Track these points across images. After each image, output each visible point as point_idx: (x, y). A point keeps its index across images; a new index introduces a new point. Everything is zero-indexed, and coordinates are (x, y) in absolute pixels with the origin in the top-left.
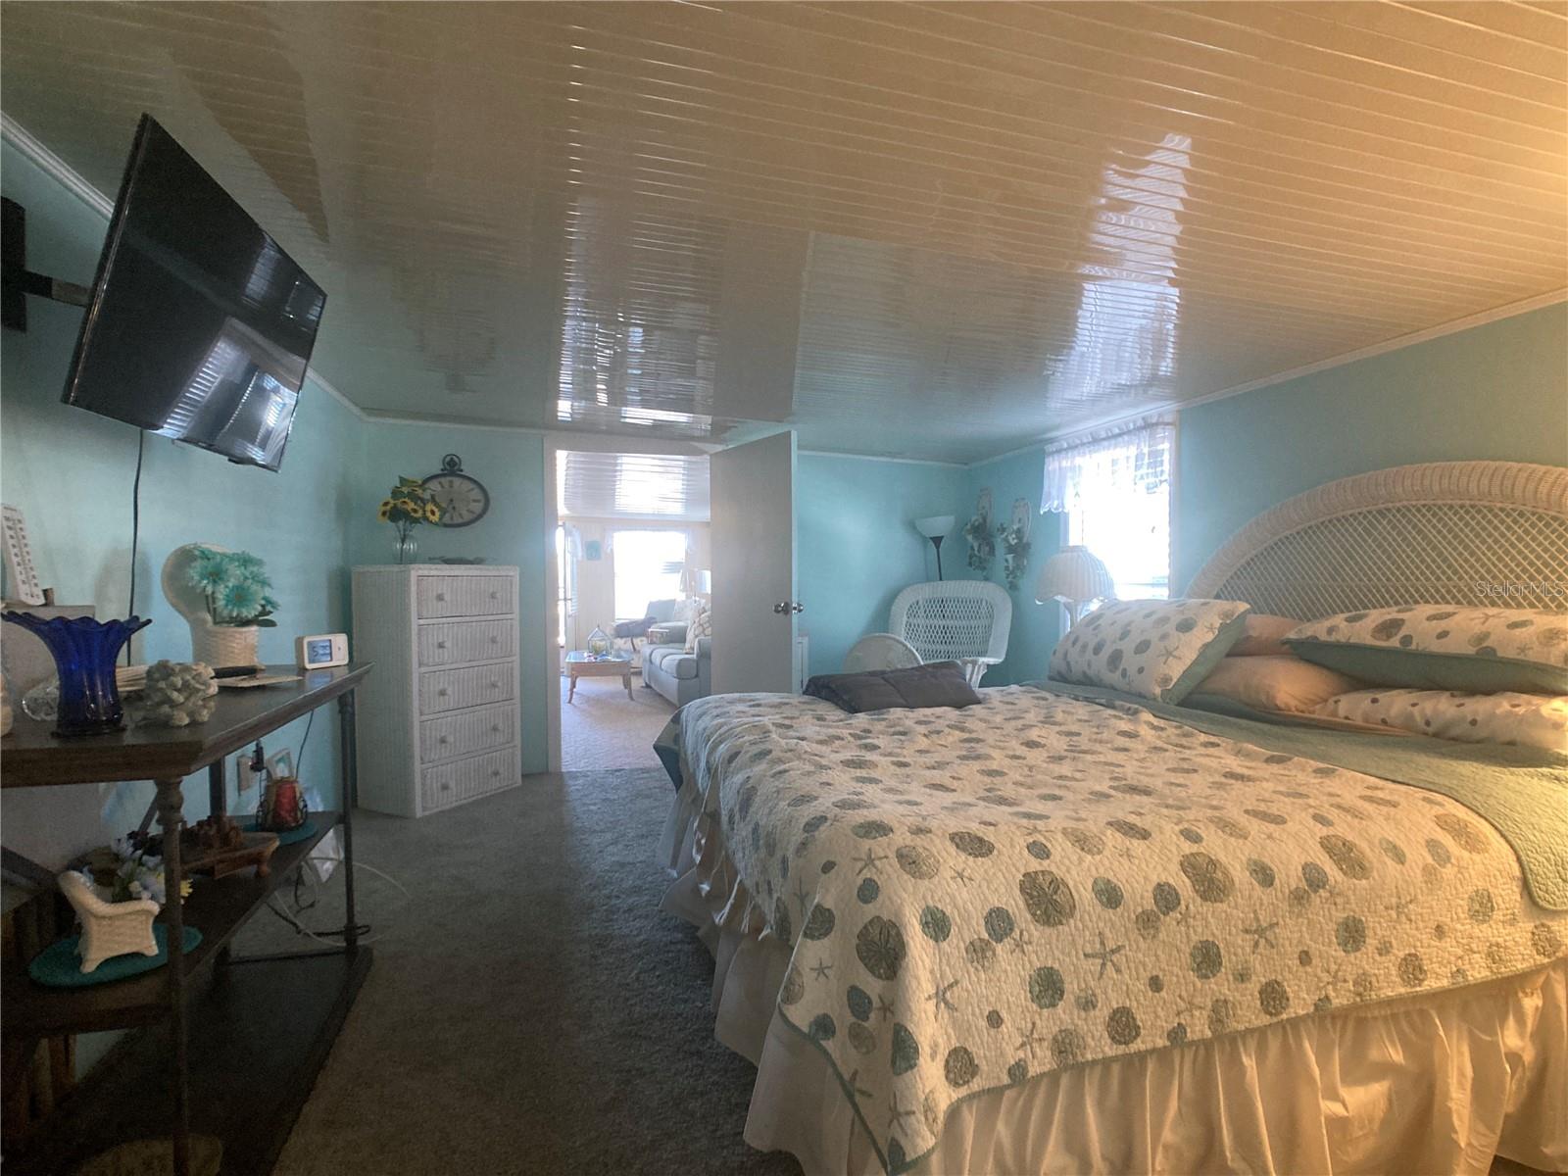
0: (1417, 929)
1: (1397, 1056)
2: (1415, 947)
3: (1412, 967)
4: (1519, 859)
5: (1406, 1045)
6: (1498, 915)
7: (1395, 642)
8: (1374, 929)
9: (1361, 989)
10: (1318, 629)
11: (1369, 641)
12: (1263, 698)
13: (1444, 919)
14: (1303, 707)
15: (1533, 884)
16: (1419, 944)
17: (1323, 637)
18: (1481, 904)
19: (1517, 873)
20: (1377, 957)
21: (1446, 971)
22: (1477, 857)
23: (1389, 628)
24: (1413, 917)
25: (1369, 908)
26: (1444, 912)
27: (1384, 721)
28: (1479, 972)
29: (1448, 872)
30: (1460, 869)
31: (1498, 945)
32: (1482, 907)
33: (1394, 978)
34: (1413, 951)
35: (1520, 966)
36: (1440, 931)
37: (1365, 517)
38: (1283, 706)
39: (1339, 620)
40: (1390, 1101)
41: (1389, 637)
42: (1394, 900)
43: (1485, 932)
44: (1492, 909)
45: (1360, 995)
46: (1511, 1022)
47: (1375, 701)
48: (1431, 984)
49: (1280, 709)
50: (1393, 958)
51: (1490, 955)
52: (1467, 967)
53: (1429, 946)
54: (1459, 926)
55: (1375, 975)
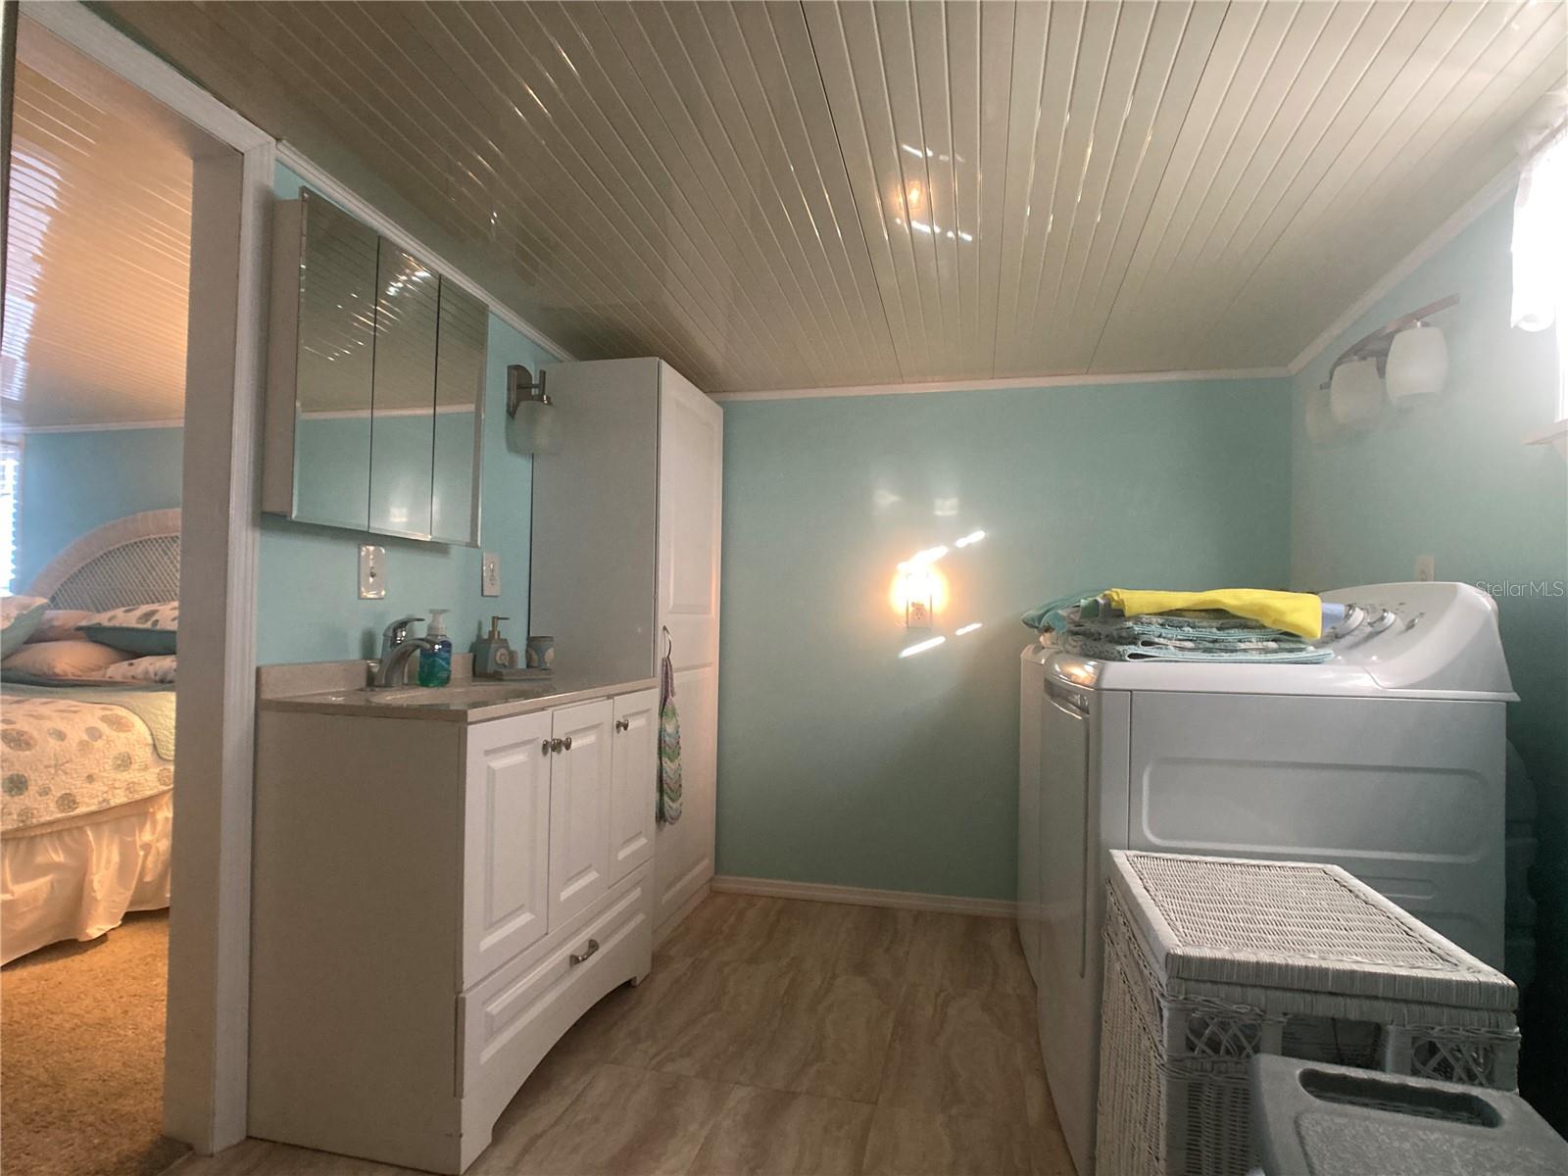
0: (72, 778)
1: (59, 857)
2: (70, 789)
3: (68, 801)
4: (152, 734)
5: (67, 850)
6: (135, 766)
7: (148, 625)
8: (36, 781)
9: (24, 818)
10: (103, 619)
11: (134, 624)
12: (45, 669)
13: (93, 771)
14: (80, 673)
15: (158, 747)
16: (73, 787)
17: (106, 623)
18: (123, 760)
19: (150, 741)
20: (39, 798)
21: (96, 801)
22: (122, 735)
23: (147, 616)
24: (68, 771)
25: (31, 768)
26: (94, 767)
27: (133, 677)
28: (119, 798)
29: (99, 744)
30: (108, 742)
31: (134, 783)
32: (125, 762)
33: (52, 809)
34: (68, 792)
35: (149, 793)
36: (90, 778)
37: (163, 542)
38: (61, 673)
39: (119, 612)
40: (52, 886)
41: (147, 621)
42: (53, 762)
43: (126, 776)
44: (131, 763)
45: (23, 821)
46: (148, 826)
47: (131, 664)
48: (82, 810)
49: (58, 675)
50: (51, 797)
51: (128, 789)
52: (110, 797)
53: (81, 788)
54: (105, 774)
55: (36, 809)
